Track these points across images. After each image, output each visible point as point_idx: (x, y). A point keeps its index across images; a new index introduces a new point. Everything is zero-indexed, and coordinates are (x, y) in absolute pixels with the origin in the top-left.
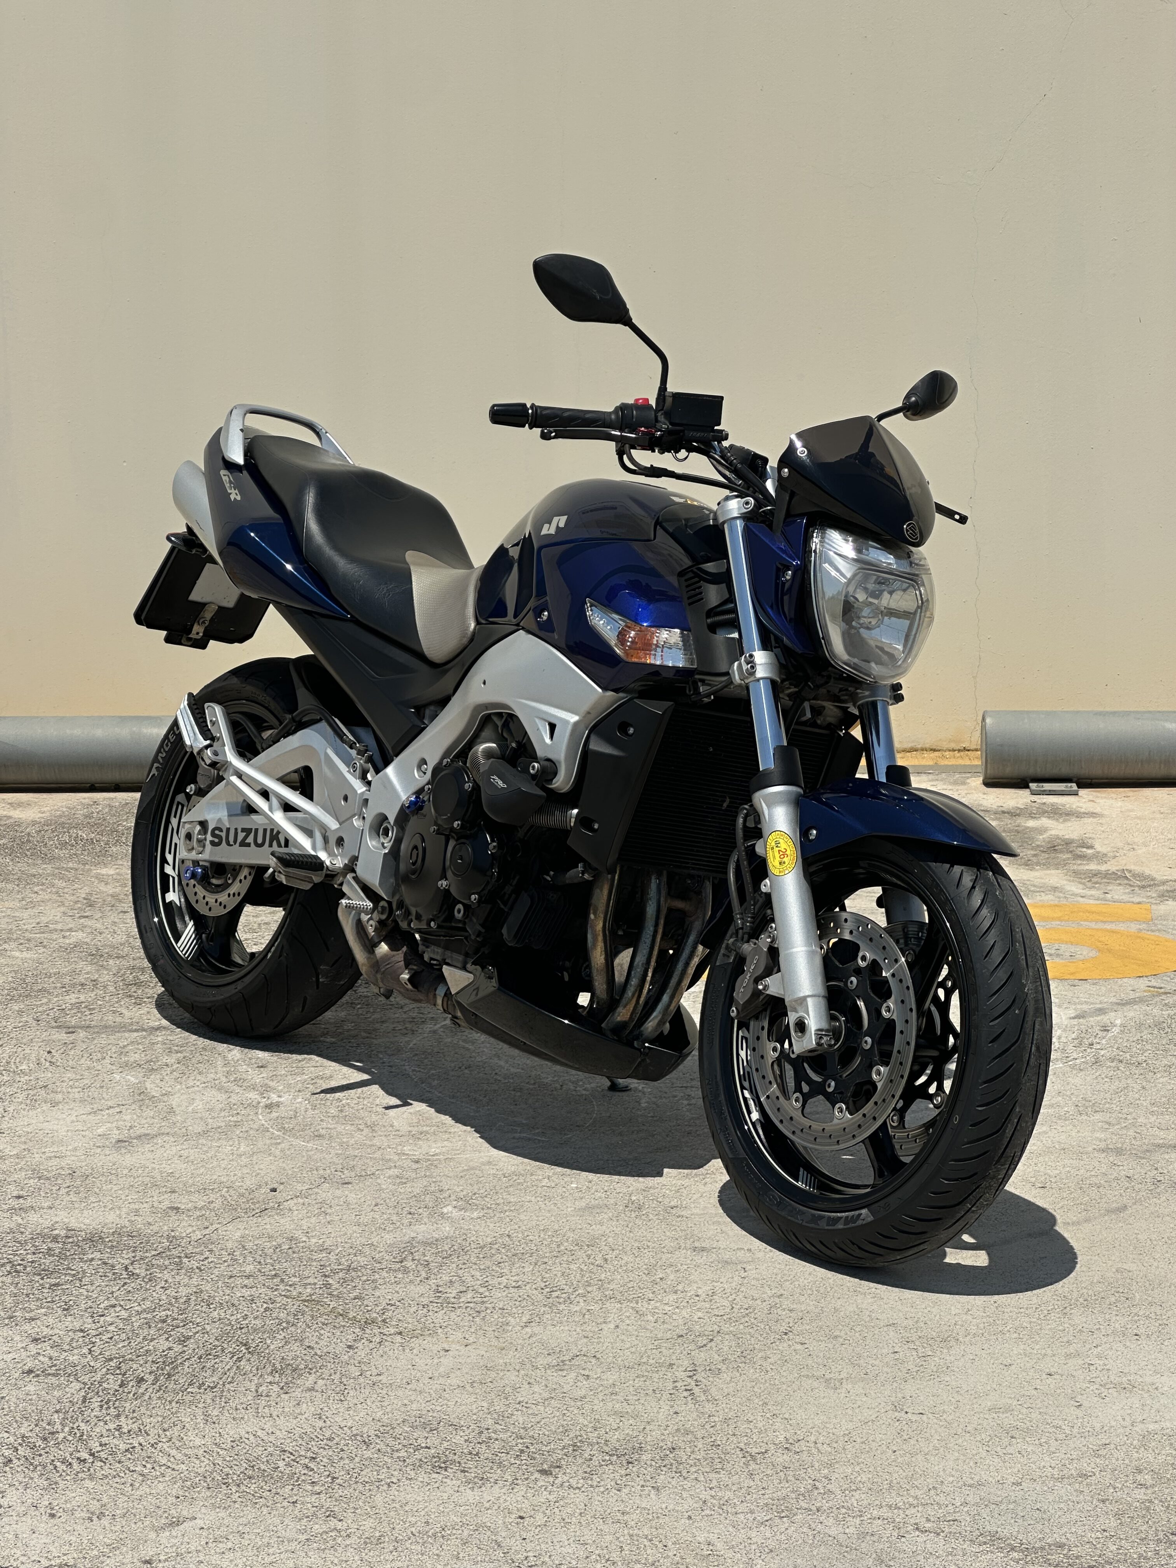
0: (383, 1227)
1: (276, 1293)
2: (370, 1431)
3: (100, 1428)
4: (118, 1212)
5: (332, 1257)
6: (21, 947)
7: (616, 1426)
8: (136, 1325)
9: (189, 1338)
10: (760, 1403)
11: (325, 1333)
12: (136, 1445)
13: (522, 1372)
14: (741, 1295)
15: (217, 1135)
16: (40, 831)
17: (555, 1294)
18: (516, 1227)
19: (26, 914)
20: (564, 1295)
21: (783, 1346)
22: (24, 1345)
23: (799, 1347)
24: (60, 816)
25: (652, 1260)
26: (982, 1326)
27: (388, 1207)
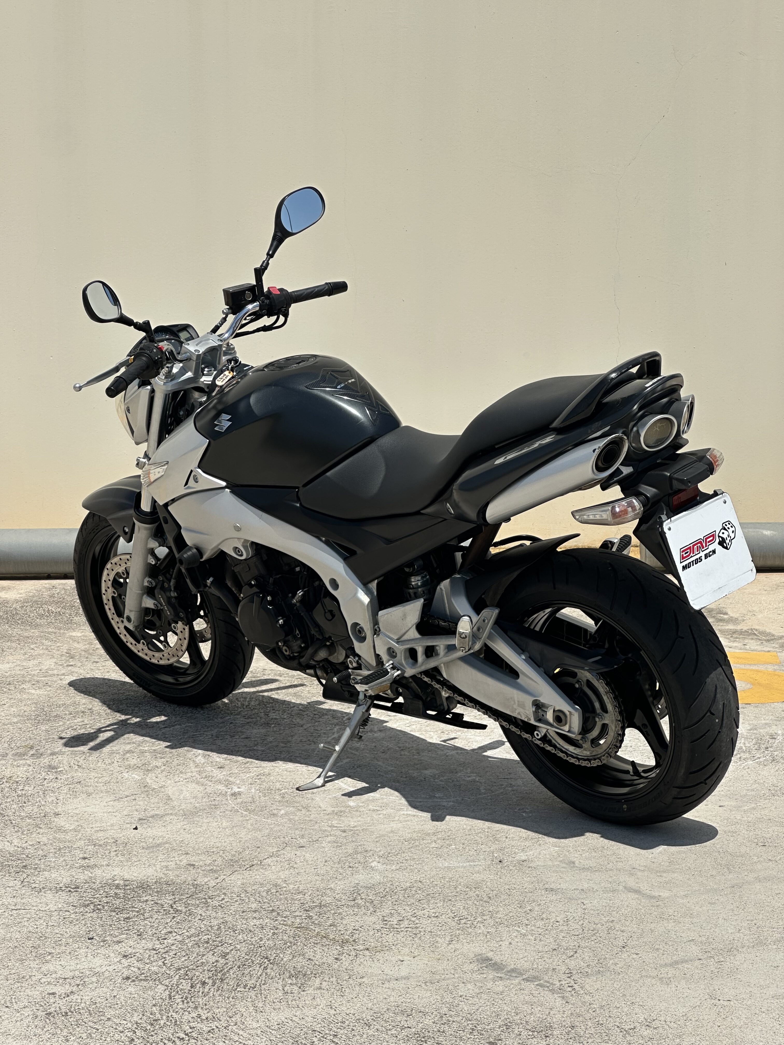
0: (335, 876)
1: (277, 922)
2: (367, 1016)
3: (186, 1017)
4: (154, 868)
5: (307, 897)
6: (34, 686)
7: (529, 1012)
8: (190, 945)
9: (228, 954)
10: (621, 995)
11: (318, 948)
12: (214, 1028)
13: (456, 975)
14: (587, 921)
15: (205, 815)
16: (23, 607)
17: (463, 921)
18: (424, 875)
19: (31, 663)
20: (469, 922)
21: (625, 956)
22: (118, 960)
23: (635, 956)
24: (33, 596)
25: (520, 898)
26: (751, 940)
27: (334, 863)
